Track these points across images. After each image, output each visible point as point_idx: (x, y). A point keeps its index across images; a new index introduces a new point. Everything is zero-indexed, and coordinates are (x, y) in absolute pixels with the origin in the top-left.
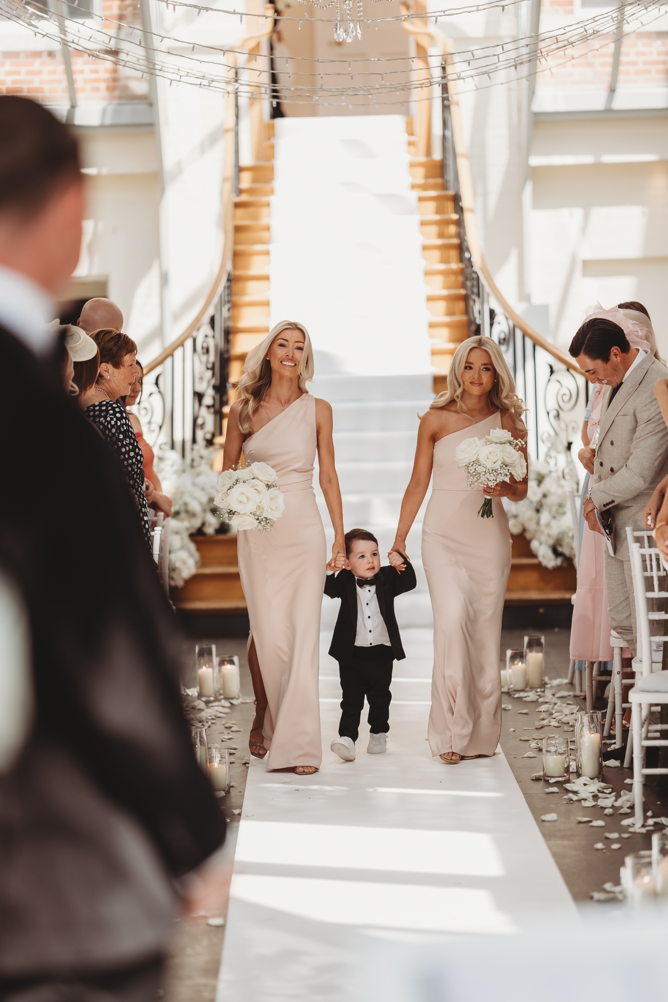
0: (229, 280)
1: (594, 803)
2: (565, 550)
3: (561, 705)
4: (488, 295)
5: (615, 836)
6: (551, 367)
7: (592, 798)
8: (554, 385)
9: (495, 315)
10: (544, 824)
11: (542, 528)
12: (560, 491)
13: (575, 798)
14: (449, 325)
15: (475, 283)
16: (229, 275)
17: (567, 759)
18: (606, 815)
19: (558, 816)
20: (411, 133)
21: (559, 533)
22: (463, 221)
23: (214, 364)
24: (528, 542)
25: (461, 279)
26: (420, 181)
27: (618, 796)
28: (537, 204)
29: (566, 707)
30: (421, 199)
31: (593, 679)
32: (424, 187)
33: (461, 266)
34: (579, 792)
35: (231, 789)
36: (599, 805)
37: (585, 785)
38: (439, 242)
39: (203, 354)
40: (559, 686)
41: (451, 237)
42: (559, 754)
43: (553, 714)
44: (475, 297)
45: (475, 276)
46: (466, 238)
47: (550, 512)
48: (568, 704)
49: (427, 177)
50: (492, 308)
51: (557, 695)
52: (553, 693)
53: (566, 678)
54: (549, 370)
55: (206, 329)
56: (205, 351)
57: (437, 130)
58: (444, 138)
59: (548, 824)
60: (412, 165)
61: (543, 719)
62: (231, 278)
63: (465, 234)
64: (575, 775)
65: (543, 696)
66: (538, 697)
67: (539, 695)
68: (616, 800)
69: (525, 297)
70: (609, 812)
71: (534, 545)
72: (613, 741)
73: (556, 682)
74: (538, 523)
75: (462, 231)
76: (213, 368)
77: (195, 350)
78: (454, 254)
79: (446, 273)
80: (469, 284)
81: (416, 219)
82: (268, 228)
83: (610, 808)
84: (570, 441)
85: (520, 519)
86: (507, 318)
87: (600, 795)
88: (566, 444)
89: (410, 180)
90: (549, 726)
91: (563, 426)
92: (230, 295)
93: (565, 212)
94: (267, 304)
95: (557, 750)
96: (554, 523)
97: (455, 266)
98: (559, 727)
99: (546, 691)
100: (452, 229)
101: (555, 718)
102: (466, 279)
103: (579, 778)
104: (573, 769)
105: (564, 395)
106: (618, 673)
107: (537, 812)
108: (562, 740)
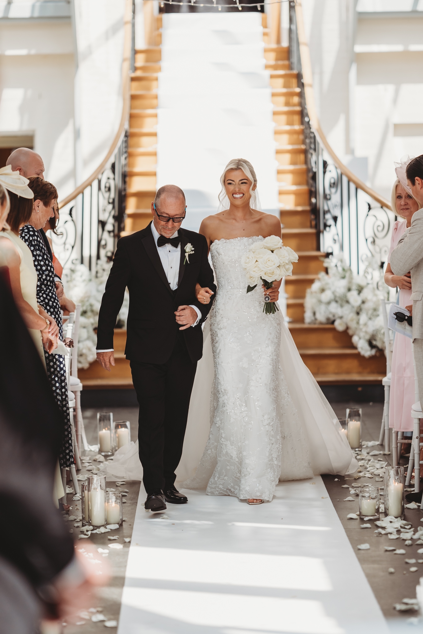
0: (126, 136)
1: (397, 536)
2: (378, 344)
3: (374, 461)
4: (322, 150)
5: (413, 561)
6: (369, 205)
7: (396, 532)
8: (371, 219)
9: (327, 165)
10: (360, 551)
11: (361, 327)
12: (374, 299)
13: (383, 532)
14: (292, 172)
15: (313, 140)
16: (126, 132)
17: (378, 503)
18: (406, 545)
19: (370, 546)
20: (265, 26)
21: (374, 331)
22: (304, 94)
23: (114, 200)
24: (350, 337)
25: (301, 137)
26: (272, 62)
27: (415, 531)
28: (360, 82)
29: (377, 463)
30: (272, 77)
31: (398, 441)
32: (275, 67)
33: (302, 127)
34: (386, 528)
35: (123, 523)
36: (401, 538)
37: (391, 522)
38: (286, 109)
39: (106, 192)
40: (373, 446)
41: (294, 105)
42: (372, 498)
43: (367, 468)
44: (312, 151)
45: (312, 135)
46: (306, 107)
47: (367, 314)
48: (379, 460)
49: (277, 59)
50: (325, 159)
51: (371, 454)
52: (368, 452)
53: (378, 441)
54: (367, 207)
55: (108, 173)
56: (107, 189)
57: (285, 24)
58: (290, 30)
59: (362, 552)
60: (266, 51)
61: (360, 472)
62: (128, 134)
63: (305, 104)
64: (383, 514)
65: (360, 455)
66: (356, 455)
67: (357, 454)
68: (414, 534)
69: (350, 151)
70: (409, 543)
71: (355, 339)
72: (412, 489)
73: (371, 444)
74: (358, 323)
75: (303, 101)
76: (113, 203)
77: (99, 189)
78: (297, 118)
79: (290, 133)
80: (308, 141)
81: (268, 91)
82: (156, 97)
83: (410, 540)
84: (383, 261)
85: (344, 320)
86: (336, 168)
87: (402, 530)
88: (379, 264)
89: (264, 62)
90: (365, 477)
91: (378, 250)
92: (127, 147)
93: (381, 87)
94: (155, 154)
95: (370, 495)
96: (370, 323)
97: (297, 127)
98: (372, 478)
99: (362, 451)
100: (296, 99)
101: (369, 471)
102: (306, 137)
103: (386, 517)
104: (382, 510)
105: (378, 226)
106: (417, 438)
107: (355, 542)
108: (374, 488)
